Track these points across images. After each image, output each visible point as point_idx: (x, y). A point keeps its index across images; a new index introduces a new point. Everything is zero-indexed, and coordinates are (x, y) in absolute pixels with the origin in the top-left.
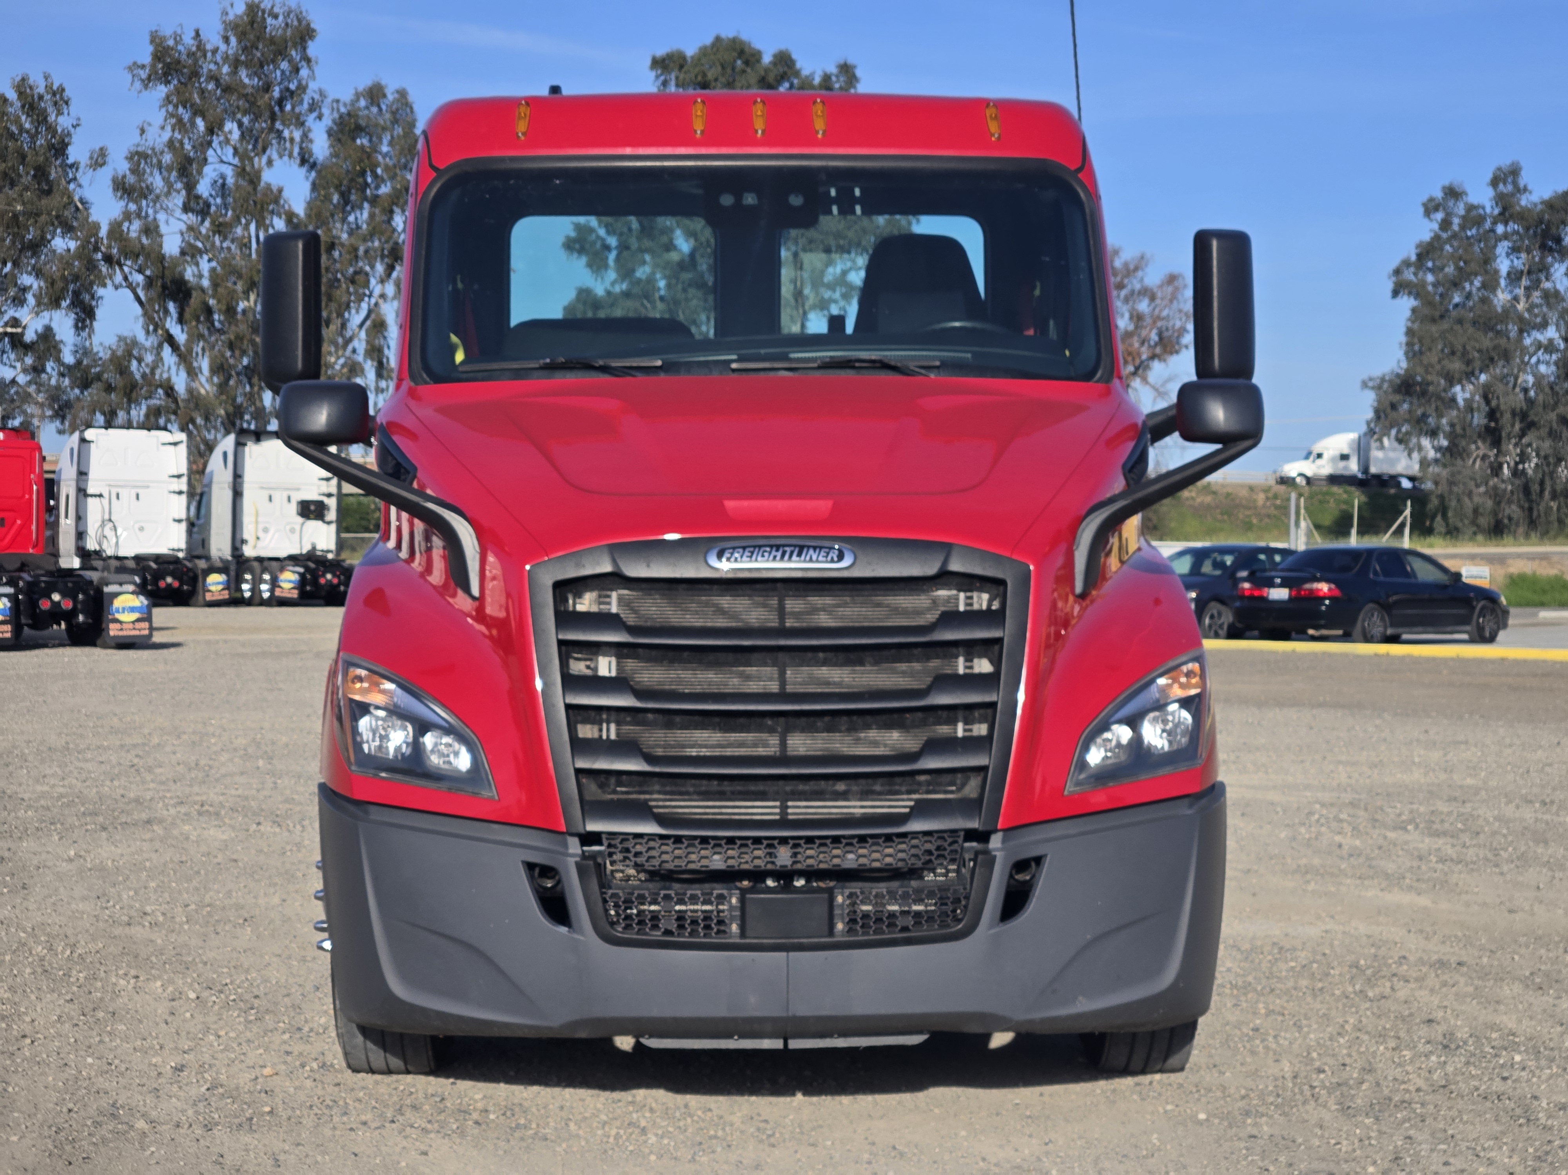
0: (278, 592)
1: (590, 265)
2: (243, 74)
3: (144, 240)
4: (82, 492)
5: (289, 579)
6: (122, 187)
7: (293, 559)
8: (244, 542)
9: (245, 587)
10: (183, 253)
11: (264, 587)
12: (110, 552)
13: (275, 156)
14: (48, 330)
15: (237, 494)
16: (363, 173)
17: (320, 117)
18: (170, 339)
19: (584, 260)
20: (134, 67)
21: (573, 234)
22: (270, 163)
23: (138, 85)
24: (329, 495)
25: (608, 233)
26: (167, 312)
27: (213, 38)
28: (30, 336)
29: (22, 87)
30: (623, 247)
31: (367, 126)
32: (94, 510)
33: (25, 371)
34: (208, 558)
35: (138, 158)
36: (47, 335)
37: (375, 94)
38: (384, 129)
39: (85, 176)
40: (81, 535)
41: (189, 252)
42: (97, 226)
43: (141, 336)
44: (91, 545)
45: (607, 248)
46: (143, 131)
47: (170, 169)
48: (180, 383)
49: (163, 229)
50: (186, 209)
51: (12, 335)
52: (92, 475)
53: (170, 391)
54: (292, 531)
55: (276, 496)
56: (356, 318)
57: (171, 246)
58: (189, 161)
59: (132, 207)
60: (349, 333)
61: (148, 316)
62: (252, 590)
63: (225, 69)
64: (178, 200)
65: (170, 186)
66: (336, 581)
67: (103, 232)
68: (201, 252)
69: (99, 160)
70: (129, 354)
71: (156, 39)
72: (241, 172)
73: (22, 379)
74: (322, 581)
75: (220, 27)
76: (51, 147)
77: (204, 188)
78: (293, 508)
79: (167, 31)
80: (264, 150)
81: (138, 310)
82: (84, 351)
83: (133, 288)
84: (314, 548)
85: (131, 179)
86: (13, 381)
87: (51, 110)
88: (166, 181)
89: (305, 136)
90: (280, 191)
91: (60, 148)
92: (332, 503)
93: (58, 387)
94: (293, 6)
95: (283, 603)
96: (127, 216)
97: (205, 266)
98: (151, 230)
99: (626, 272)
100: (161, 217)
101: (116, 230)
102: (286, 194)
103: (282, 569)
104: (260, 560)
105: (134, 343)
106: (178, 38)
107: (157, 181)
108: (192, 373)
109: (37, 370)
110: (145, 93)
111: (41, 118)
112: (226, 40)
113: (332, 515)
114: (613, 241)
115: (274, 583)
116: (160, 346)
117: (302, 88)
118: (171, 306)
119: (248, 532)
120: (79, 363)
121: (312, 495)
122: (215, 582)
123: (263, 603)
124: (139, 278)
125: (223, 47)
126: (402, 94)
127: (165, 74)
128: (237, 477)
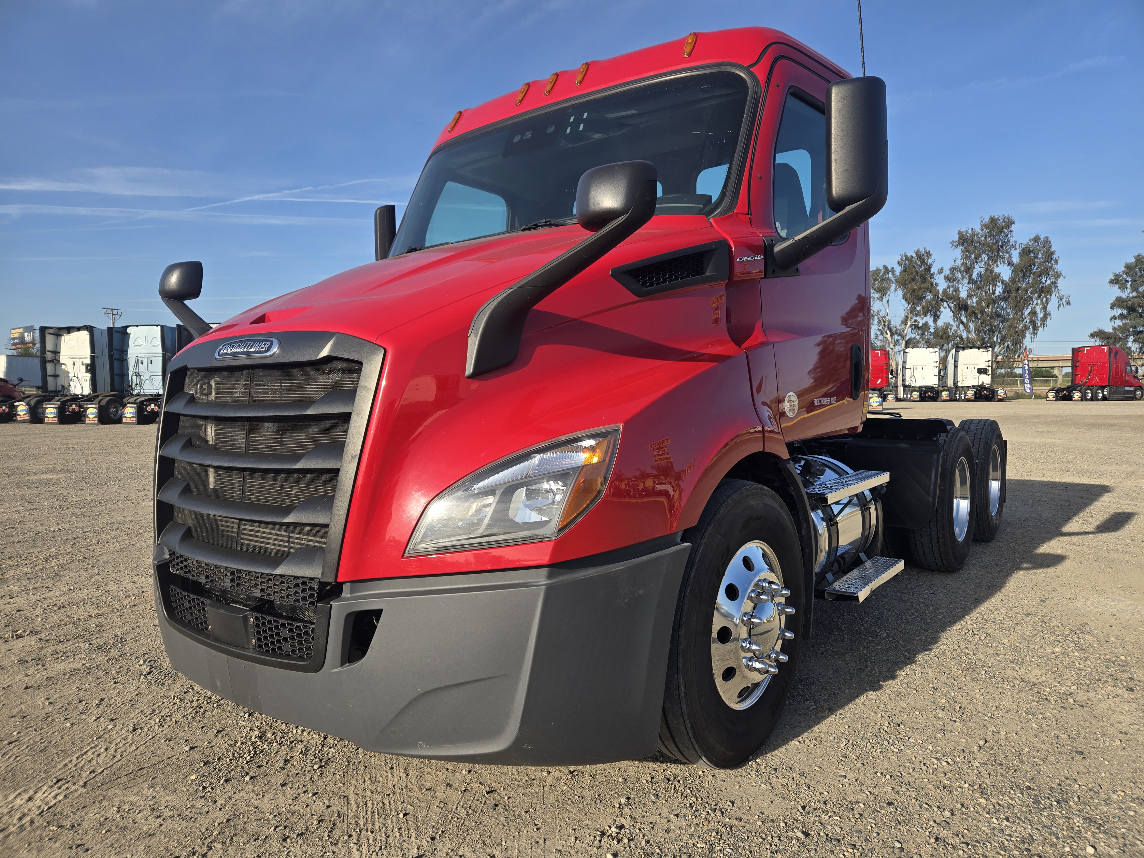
0: (967, 397)
1: (1119, 288)
2: (989, 239)
3: (954, 293)
4: (904, 367)
5: (971, 393)
6: (947, 279)
7: (974, 387)
8: (958, 381)
9: (957, 395)
10: (968, 296)
11: (963, 396)
12: (913, 385)
13: (999, 263)
14: (926, 322)
15: (956, 367)
16: (1030, 266)
17: (1016, 249)
18: (962, 322)
19: (1117, 286)
20: (952, 243)
21: (1113, 278)
22: (997, 266)
23: (953, 247)
24: (989, 366)
25: (1127, 276)
26: (961, 314)
27: (978, 229)
28: (920, 325)
29: (917, 253)
30: (1134, 281)
31: (1033, 250)
32: (908, 373)
33: (918, 335)
34: (947, 387)
35: (953, 270)
36: (926, 324)
37: (1036, 239)
38: (1039, 251)
39: (936, 277)
40: (903, 380)
41: (970, 296)
42: (938, 291)
43: (952, 322)
44: (907, 383)
45: (1128, 282)
46: (955, 261)
47: (963, 271)
48: (965, 335)
49: (961, 289)
50: (969, 283)
51: (914, 325)
52: (908, 363)
53: (961, 339)
54: (975, 378)
55: (970, 367)
56: (1027, 312)
57: (963, 294)
58: (969, 268)
59: (951, 284)
60: (1024, 317)
61: (955, 315)
62: (959, 396)
63: (983, 239)
64: (966, 281)
65: (963, 277)
66: (988, 393)
67: (941, 292)
68: (973, 296)
69: (941, 271)
70: (947, 327)
71: (960, 233)
72: (987, 270)
73: (917, 337)
74: (983, 393)
75: (980, 226)
76: (925, 269)
77: (975, 276)
78: (976, 370)
79: (963, 230)
80: (995, 262)
81: (952, 314)
82: (936, 328)
83: (950, 307)
84: (983, 383)
85: (950, 276)
86: (915, 338)
87: (926, 258)
88: (962, 275)
89: (1010, 256)
90: (1000, 274)
91: (928, 269)
92: (990, 369)
93: (929, 339)
94: (1006, 215)
95: (969, 400)
96: (949, 287)
97: (975, 299)
98: (957, 290)
99: (1135, 289)
100: (960, 286)
101: (945, 291)
102: (1001, 275)
103: (968, 390)
104: (963, 387)
105: (949, 324)
106: (967, 232)
107: (959, 276)
108: (969, 332)
109: (923, 334)
110: (956, 250)
111: (923, 262)
112: (982, 230)
113: (989, 373)
114: (1129, 279)
115: (966, 394)
116: (959, 325)
117: (1009, 241)
118: (963, 312)
119: (960, 378)
120: (935, 331)
121: (983, 366)
122: (945, 394)
123: (963, 400)
124: (952, 305)
125: (981, 232)
126: (1047, 238)
127: (963, 243)
128: (956, 361)
